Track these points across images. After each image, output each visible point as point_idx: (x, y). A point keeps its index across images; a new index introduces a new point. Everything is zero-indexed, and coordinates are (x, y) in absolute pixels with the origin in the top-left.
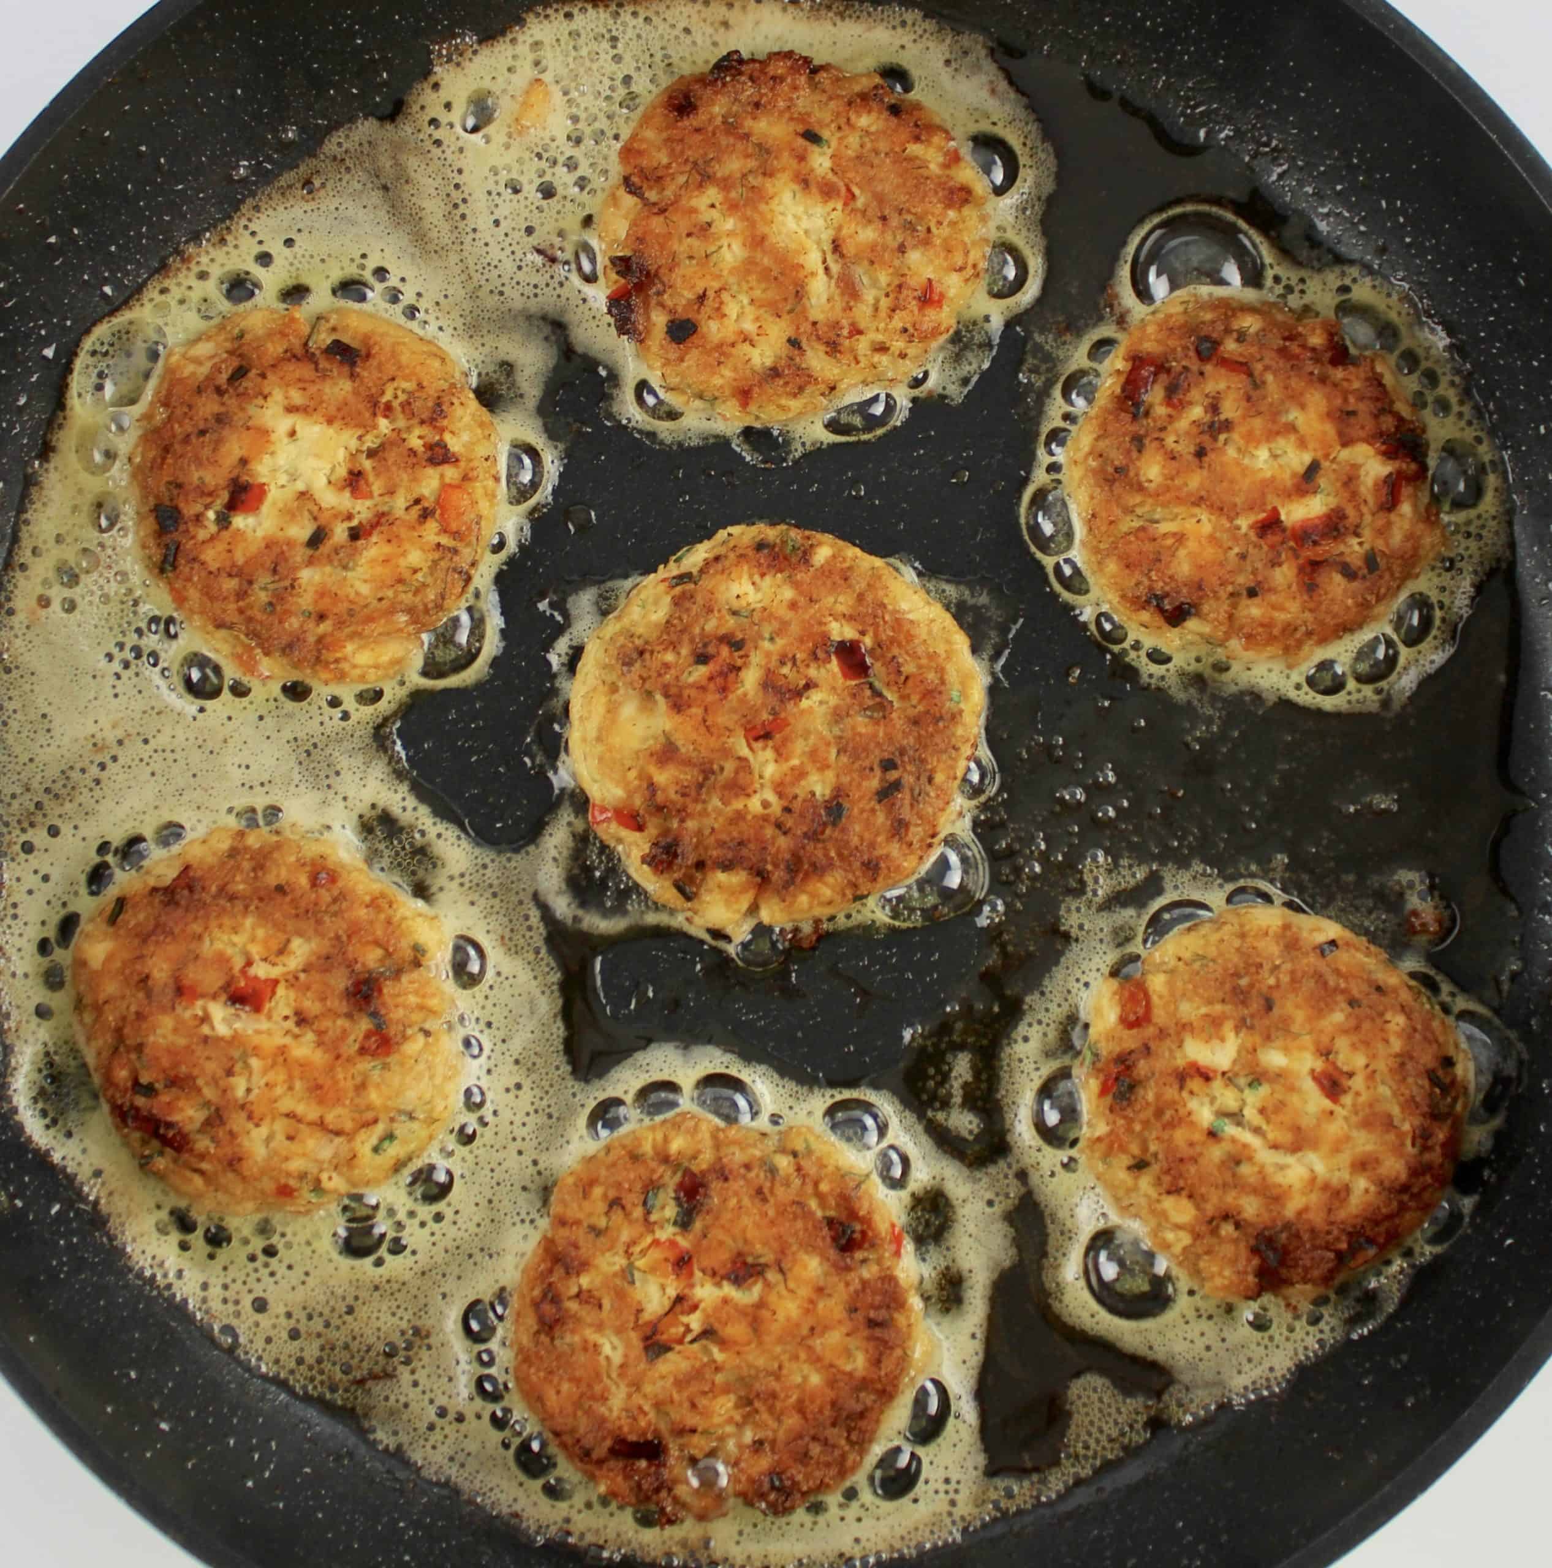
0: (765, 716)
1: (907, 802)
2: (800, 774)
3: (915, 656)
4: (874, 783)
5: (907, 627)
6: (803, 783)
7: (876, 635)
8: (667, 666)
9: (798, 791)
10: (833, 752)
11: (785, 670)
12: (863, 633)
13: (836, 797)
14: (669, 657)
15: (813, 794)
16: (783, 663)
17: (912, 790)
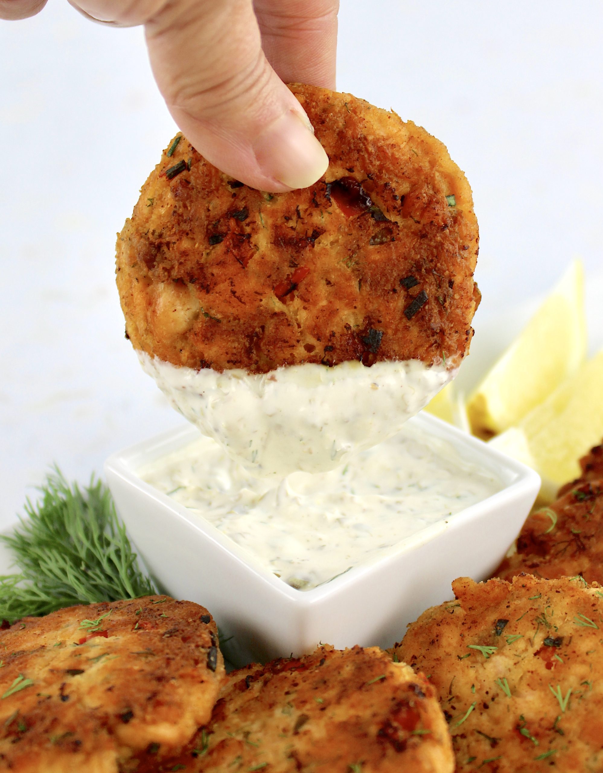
0: (287, 270)
1: (436, 311)
2: (332, 313)
3: (404, 176)
4: (399, 302)
5: (389, 152)
6: (336, 320)
7: (364, 167)
8: (184, 254)
9: (334, 329)
10: (355, 283)
11: (292, 224)
12: (350, 170)
13: (370, 324)
14: (185, 244)
15: (348, 327)
16: (288, 219)
17: (437, 299)
